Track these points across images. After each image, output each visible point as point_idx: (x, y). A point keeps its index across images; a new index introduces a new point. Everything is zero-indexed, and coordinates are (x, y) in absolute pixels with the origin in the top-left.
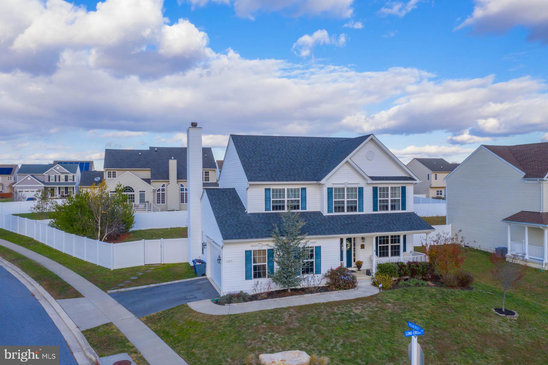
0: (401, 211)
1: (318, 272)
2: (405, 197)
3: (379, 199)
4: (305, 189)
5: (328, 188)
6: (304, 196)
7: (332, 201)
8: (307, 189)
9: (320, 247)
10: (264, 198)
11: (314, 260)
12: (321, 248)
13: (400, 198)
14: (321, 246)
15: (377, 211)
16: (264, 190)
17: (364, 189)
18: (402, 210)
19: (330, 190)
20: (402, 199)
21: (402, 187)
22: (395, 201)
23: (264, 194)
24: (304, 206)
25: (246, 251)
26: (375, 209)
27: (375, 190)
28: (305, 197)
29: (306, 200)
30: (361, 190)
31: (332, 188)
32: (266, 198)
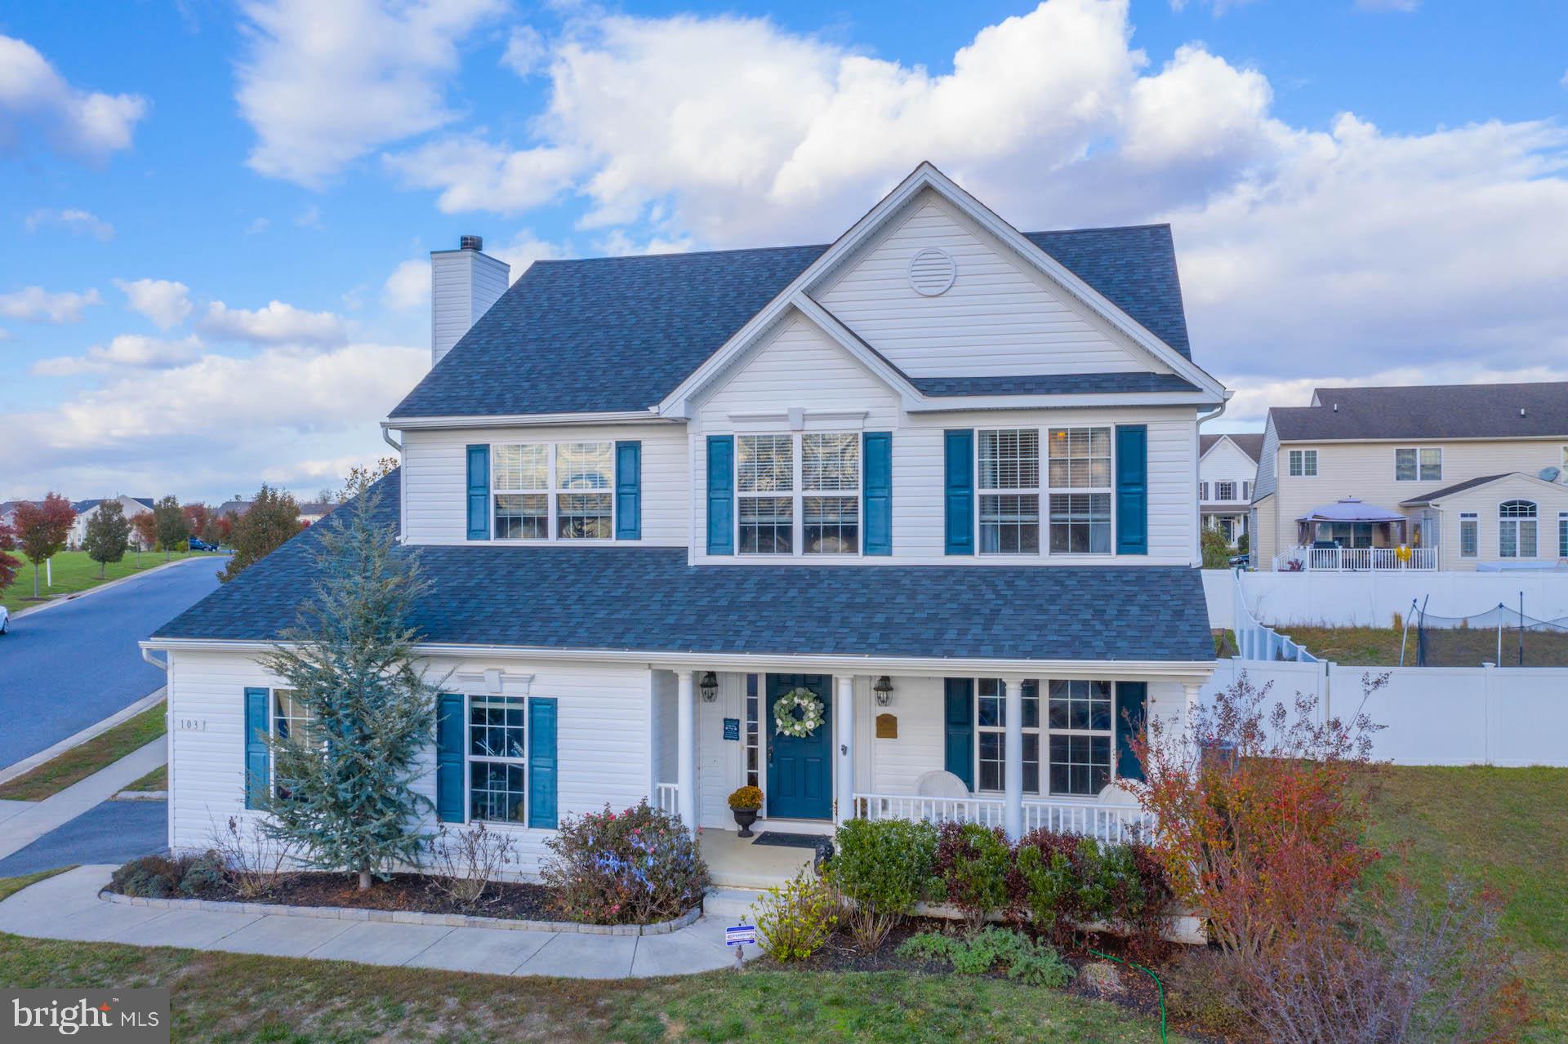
0: (1113, 559)
1: (545, 816)
2: (1142, 482)
3: (978, 492)
4: (635, 447)
5: (711, 441)
6: (628, 478)
7: (730, 499)
8: (644, 449)
9: (551, 704)
10: (464, 487)
11: (524, 760)
12: (561, 711)
13: (1112, 491)
14: (556, 700)
15: (971, 552)
16: (464, 452)
17: (895, 441)
18: (1119, 552)
19: (719, 450)
20: (1119, 494)
21: (1122, 430)
22: (1080, 503)
23: (464, 469)
24: (628, 523)
25: (249, 693)
26: (957, 540)
27: (958, 446)
28: (637, 484)
29: (637, 495)
30: (877, 449)
31: (729, 440)
32: (470, 487)
